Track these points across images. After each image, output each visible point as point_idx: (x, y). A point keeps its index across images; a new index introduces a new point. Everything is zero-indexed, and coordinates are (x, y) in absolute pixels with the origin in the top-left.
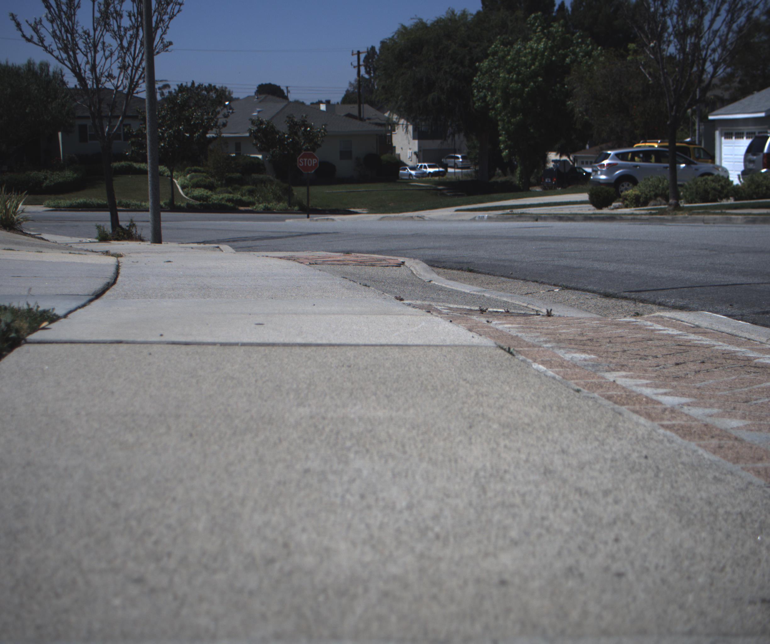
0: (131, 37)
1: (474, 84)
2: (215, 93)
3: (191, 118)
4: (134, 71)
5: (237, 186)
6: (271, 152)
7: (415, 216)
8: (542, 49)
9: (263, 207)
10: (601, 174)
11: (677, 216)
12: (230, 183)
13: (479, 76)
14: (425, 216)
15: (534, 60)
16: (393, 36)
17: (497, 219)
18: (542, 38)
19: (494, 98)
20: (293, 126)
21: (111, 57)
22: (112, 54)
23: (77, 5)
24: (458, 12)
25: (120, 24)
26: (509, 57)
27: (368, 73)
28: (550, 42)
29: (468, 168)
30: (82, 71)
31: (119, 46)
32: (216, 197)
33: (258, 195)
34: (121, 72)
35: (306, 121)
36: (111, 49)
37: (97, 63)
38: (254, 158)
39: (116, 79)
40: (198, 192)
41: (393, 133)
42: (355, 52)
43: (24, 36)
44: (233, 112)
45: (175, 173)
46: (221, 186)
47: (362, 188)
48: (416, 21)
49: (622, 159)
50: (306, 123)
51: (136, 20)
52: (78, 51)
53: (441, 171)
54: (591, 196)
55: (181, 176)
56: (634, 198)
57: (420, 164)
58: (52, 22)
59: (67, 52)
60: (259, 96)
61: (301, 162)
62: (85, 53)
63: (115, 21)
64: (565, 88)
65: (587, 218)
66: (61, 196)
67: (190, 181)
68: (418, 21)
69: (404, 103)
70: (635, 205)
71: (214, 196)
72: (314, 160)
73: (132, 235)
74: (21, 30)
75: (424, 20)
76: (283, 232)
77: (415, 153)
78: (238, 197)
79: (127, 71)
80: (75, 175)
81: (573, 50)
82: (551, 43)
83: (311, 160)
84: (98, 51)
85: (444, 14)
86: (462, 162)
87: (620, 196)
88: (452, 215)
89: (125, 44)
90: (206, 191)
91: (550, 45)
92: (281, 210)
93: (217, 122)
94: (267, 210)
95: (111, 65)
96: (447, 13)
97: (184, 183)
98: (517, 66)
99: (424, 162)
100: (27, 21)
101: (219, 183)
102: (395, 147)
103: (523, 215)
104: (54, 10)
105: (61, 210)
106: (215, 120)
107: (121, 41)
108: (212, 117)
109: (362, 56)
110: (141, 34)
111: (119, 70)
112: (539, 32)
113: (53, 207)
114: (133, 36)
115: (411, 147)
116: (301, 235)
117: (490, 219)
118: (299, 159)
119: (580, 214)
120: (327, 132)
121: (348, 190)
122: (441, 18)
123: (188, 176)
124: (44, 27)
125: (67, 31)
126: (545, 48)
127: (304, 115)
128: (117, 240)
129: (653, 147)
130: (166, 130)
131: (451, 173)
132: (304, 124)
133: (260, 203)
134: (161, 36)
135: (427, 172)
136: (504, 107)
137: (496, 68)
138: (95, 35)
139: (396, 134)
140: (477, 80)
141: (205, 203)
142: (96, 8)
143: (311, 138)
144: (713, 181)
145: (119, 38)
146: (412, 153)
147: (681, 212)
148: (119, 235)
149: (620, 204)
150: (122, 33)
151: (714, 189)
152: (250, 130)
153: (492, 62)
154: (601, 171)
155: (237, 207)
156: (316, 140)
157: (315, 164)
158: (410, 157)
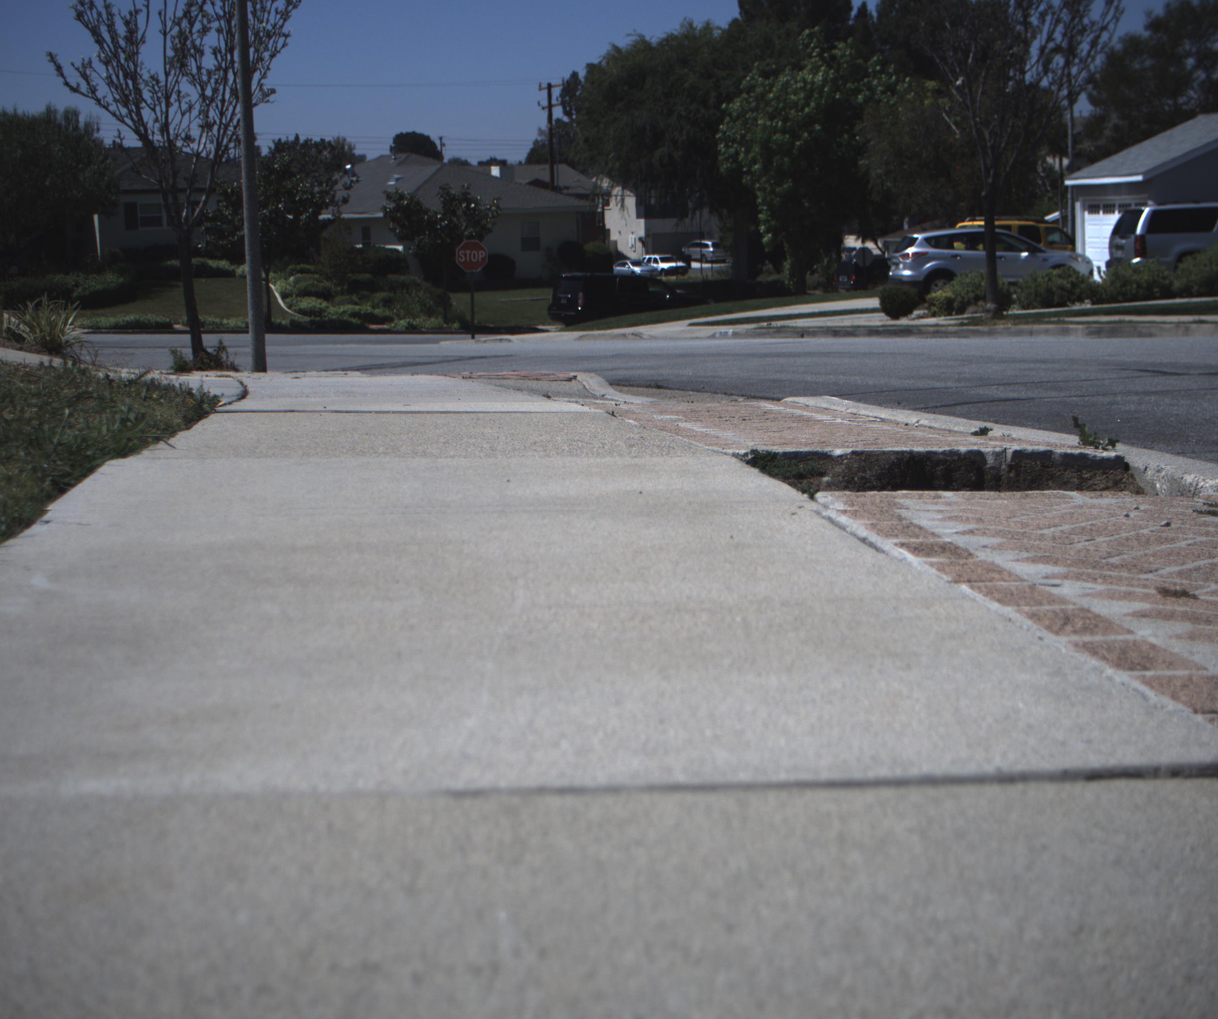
0: (216, 82)
1: (719, 136)
2: (330, 152)
3: (295, 191)
4: (222, 131)
5: (365, 293)
6: (416, 241)
7: (630, 334)
8: (821, 83)
9: (405, 324)
10: (904, 268)
11: (996, 327)
12: (354, 288)
13: (728, 124)
14: (645, 332)
15: (808, 98)
16: (600, 62)
17: (749, 335)
18: (821, 66)
19: (751, 156)
20: (450, 201)
21: (190, 112)
22: (191, 107)
23: (141, 40)
24: (698, 24)
25: (201, 64)
26: (771, 95)
27: (567, 113)
28: (832, 71)
29: (723, 261)
30: (150, 132)
31: (200, 96)
32: (335, 310)
33: (398, 306)
34: (203, 132)
35: (469, 194)
36: (190, 101)
37: (170, 120)
38: (391, 250)
39: (197, 143)
40: (307, 303)
41: (606, 208)
42: (545, 85)
43: (67, 84)
44: (358, 181)
45: (271, 275)
46: (342, 293)
48: (634, 38)
49: (936, 246)
50: (469, 197)
51: (224, 59)
52: (143, 104)
53: (681, 267)
54: (883, 302)
55: (280, 279)
56: (945, 302)
57: (648, 257)
58: (107, 63)
59: (126, 105)
60: (397, 156)
61: (462, 256)
62: (152, 106)
63: (193, 60)
64: (856, 141)
65: (873, 332)
66: (101, 311)
67: (294, 286)
68: (638, 38)
69: (617, 165)
70: (946, 313)
71: (331, 308)
72: (480, 252)
73: (222, 363)
74: (62, 75)
75: (647, 38)
76: (435, 357)
77: (640, 239)
78: (367, 310)
79: (211, 131)
80: (121, 280)
81: (869, 82)
82: (833, 74)
83: (476, 253)
84: (172, 104)
85: (678, 27)
86: (713, 252)
87: (924, 301)
88: (684, 331)
89: (209, 92)
90: (319, 301)
91: (831, 76)
92: (432, 328)
93: (334, 196)
94: (412, 329)
95: (190, 123)
96: (682, 26)
97: (286, 289)
98: (784, 109)
99: (654, 253)
100: (73, 64)
101: (339, 289)
102: (609, 230)
103: (783, 330)
104: (108, 46)
105: (101, 333)
106: (332, 193)
107: (203, 89)
108: (328, 189)
110: (231, 76)
111: (200, 129)
112: (815, 57)
113: (89, 328)
114: (219, 81)
115: (633, 230)
117: (736, 335)
118: (459, 251)
119: (864, 327)
120: (501, 210)
121: (535, 298)
122: (672, 34)
123: (292, 279)
124: (95, 71)
125: (126, 76)
126: (825, 81)
127: (466, 185)
131: (696, 269)
132: (466, 198)
133: (400, 319)
134: (260, 80)
135: (659, 269)
136: (766, 169)
137: (752, 111)
138: (167, 81)
139: (609, 210)
140: (725, 129)
141: (318, 319)
142: (169, 44)
143: (476, 219)
144: (1060, 276)
145: (200, 85)
146: (635, 239)
147: (1003, 321)
148: (203, 363)
149: (926, 311)
150: (205, 78)
151: (1062, 288)
152: (384, 209)
153: (747, 102)
154: (905, 264)
155: (367, 325)
156: (484, 222)
157: (483, 259)
158: (632, 246)
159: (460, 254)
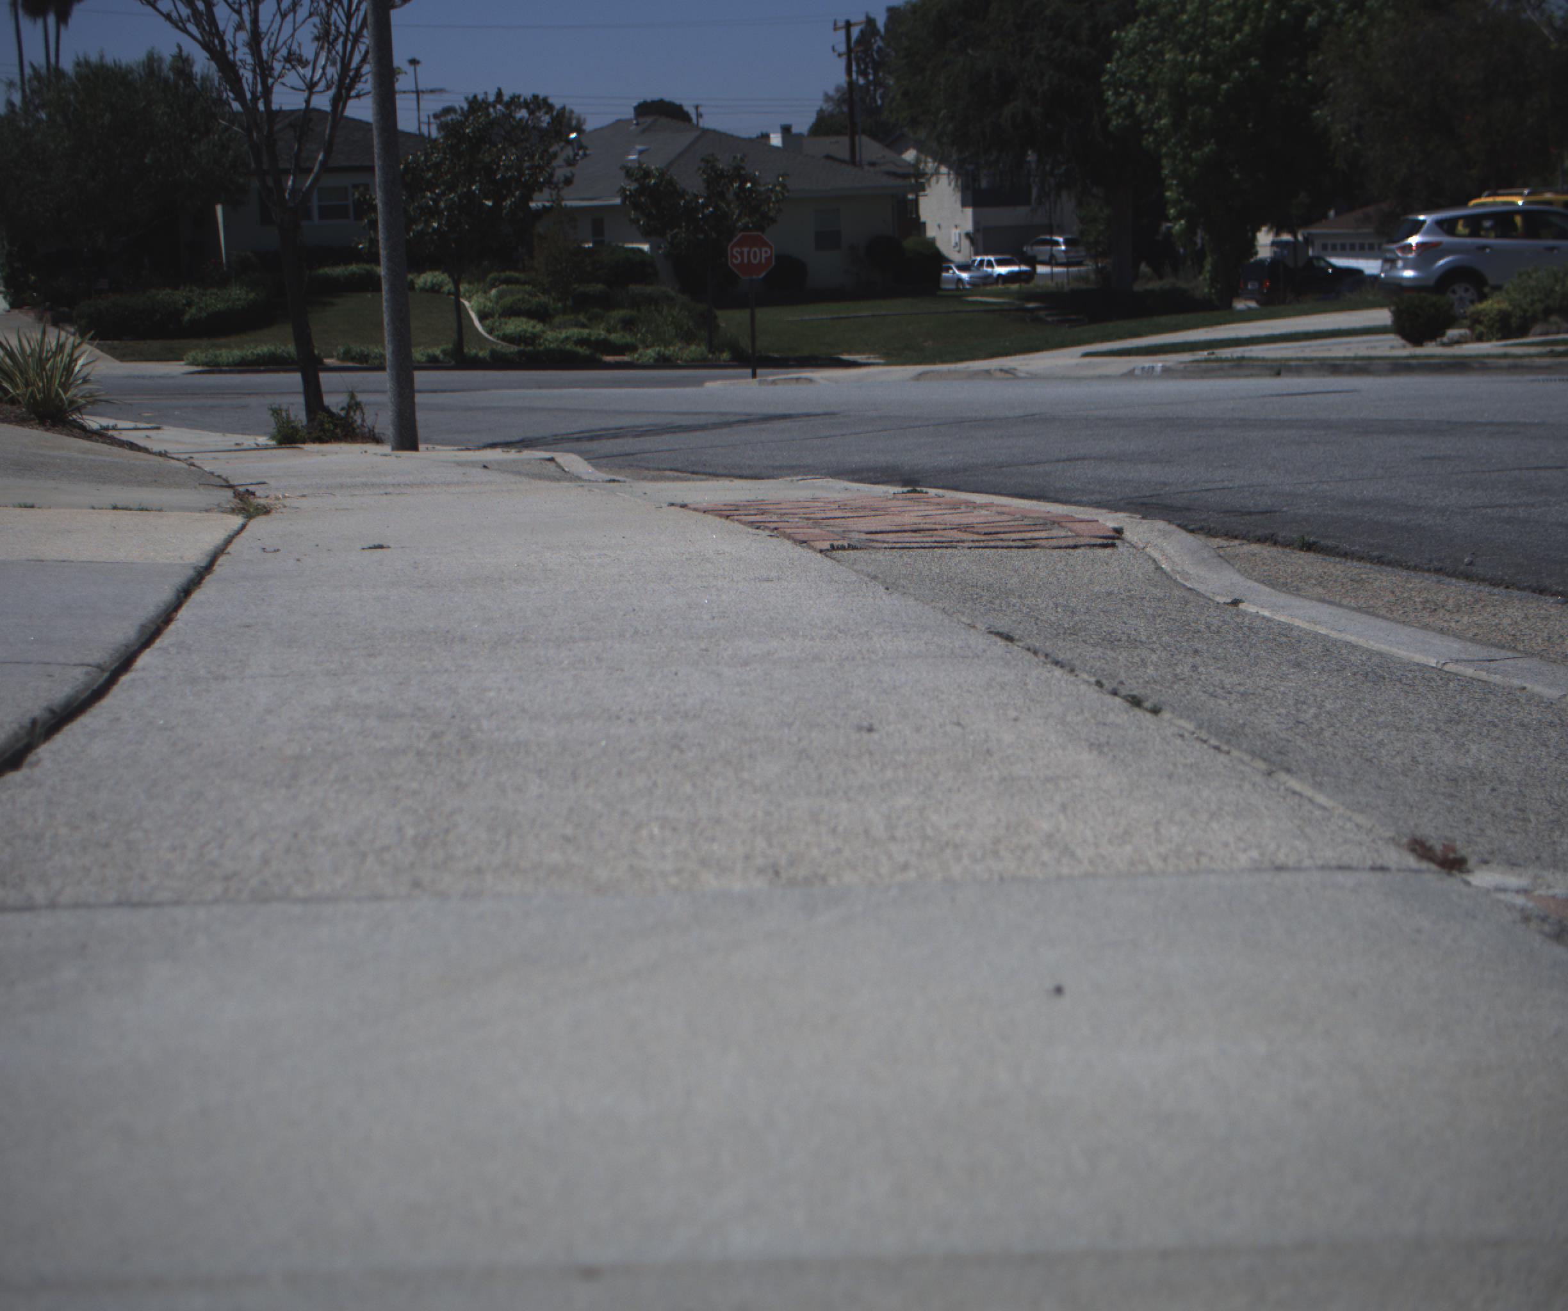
1: (1105, 78)
2: (547, 113)
3: (495, 167)
4: (349, 44)
5: (597, 310)
6: (669, 236)
7: (996, 370)
9: (653, 354)
10: (1405, 267)
12: (583, 305)
13: (1117, 61)
14: (1019, 368)
15: (1240, 20)
17: (1187, 373)
19: (1152, 108)
20: (716, 179)
21: (295, 13)
26: (1185, 17)
29: (1080, 263)
30: (229, 48)
32: (554, 336)
33: (644, 329)
34: (322, 48)
35: (743, 168)
37: (263, 29)
38: (632, 249)
39: (310, 68)
40: (514, 326)
41: (920, 194)
42: (841, 24)
44: (585, 155)
45: (463, 287)
46: (564, 311)
47: (865, 309)
49: (1453, 233)
50: (743, 172)
53: (1024, 272)
54: (1397, 315)
55: (477, 292)
56: (1498, 318)
57: (979, 258)
60: (641, 120)
61: (737, 255)
64: (1308, 82)
66: (223, 341)
67: (497, 303)
69: (950, 126)
70: (1499, 335)
71: (549, 333)
72: (764, 250)
73: (354, 429)
76: (706, 413)
77: (968, 235)
78: (600, 334)
79: (334, 47)
80: (252, 296)
83: (758, 251)
86: (1065, 252)
87: (1464, 315)
88: (1077, 365)
90: (532, 323)
92: (693, 360)
93: (551, 175)
94: (664, 362)
95: (295, 30)
97: (485, 307)
98: (1203, 36)
99: (986, 253)
101: (560, 305)
102: (924, 224)
103: (1244, 363)
105: (221, 372)
106: (549, 170)
108: (542, 164)
109: (855, 32)
111: (316, 44)
113: (204, 364)
115: (957, 222)
116: (747, 420)
117: (1167, 372)
118: (732, 248)
119: (1381, 358)
120: (788, 191)
121: (835, 316)
123: (493, 292)
127: (739, 156)
128: (320, 440)
129: (1514, 204)
130: (443, 194)
131: (1043, 275)
132: (739, 174)
133: (647, 347)
135: (995, 275)
136: (1176, 125)
137: (1155, 41)
139: (926, 195)
140: (1114, 69)
141: (530, 348)
143: (753, 203)
146: (960, 235)
148: (323, 430)
149: (1463, 331)
152: (622, 192)
153: (1147, 28)
154: (1405, 260)
155: (598, 356)
156: (764, 208)
157: (768, 259)
158: (956, 244)
159: (735, 253)
